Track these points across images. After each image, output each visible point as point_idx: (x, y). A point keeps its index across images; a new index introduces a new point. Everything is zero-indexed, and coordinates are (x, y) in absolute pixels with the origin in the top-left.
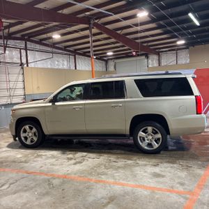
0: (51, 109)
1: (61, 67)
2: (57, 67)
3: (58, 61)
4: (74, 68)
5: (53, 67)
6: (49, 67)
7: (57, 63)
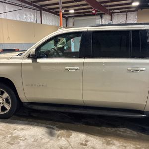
0: (31, 67)
1: (29, 20)
2: (25, 20)
3: (26, 15)
4: (40, 23)
5: (22, 20)
6: (18, 19)
7: (25, 16)
